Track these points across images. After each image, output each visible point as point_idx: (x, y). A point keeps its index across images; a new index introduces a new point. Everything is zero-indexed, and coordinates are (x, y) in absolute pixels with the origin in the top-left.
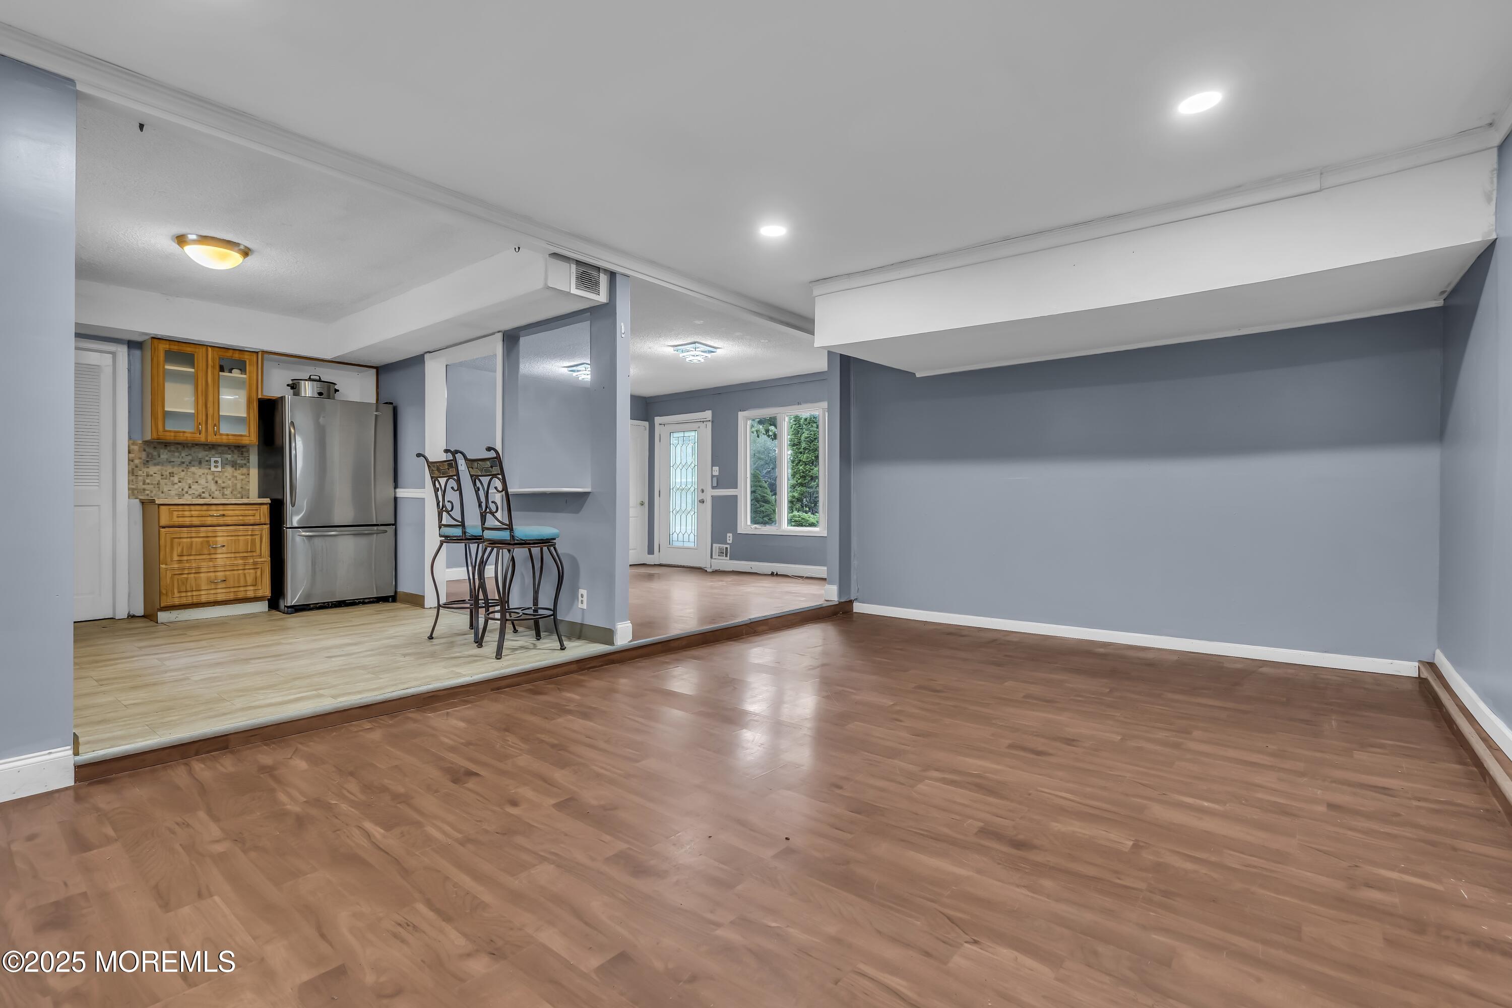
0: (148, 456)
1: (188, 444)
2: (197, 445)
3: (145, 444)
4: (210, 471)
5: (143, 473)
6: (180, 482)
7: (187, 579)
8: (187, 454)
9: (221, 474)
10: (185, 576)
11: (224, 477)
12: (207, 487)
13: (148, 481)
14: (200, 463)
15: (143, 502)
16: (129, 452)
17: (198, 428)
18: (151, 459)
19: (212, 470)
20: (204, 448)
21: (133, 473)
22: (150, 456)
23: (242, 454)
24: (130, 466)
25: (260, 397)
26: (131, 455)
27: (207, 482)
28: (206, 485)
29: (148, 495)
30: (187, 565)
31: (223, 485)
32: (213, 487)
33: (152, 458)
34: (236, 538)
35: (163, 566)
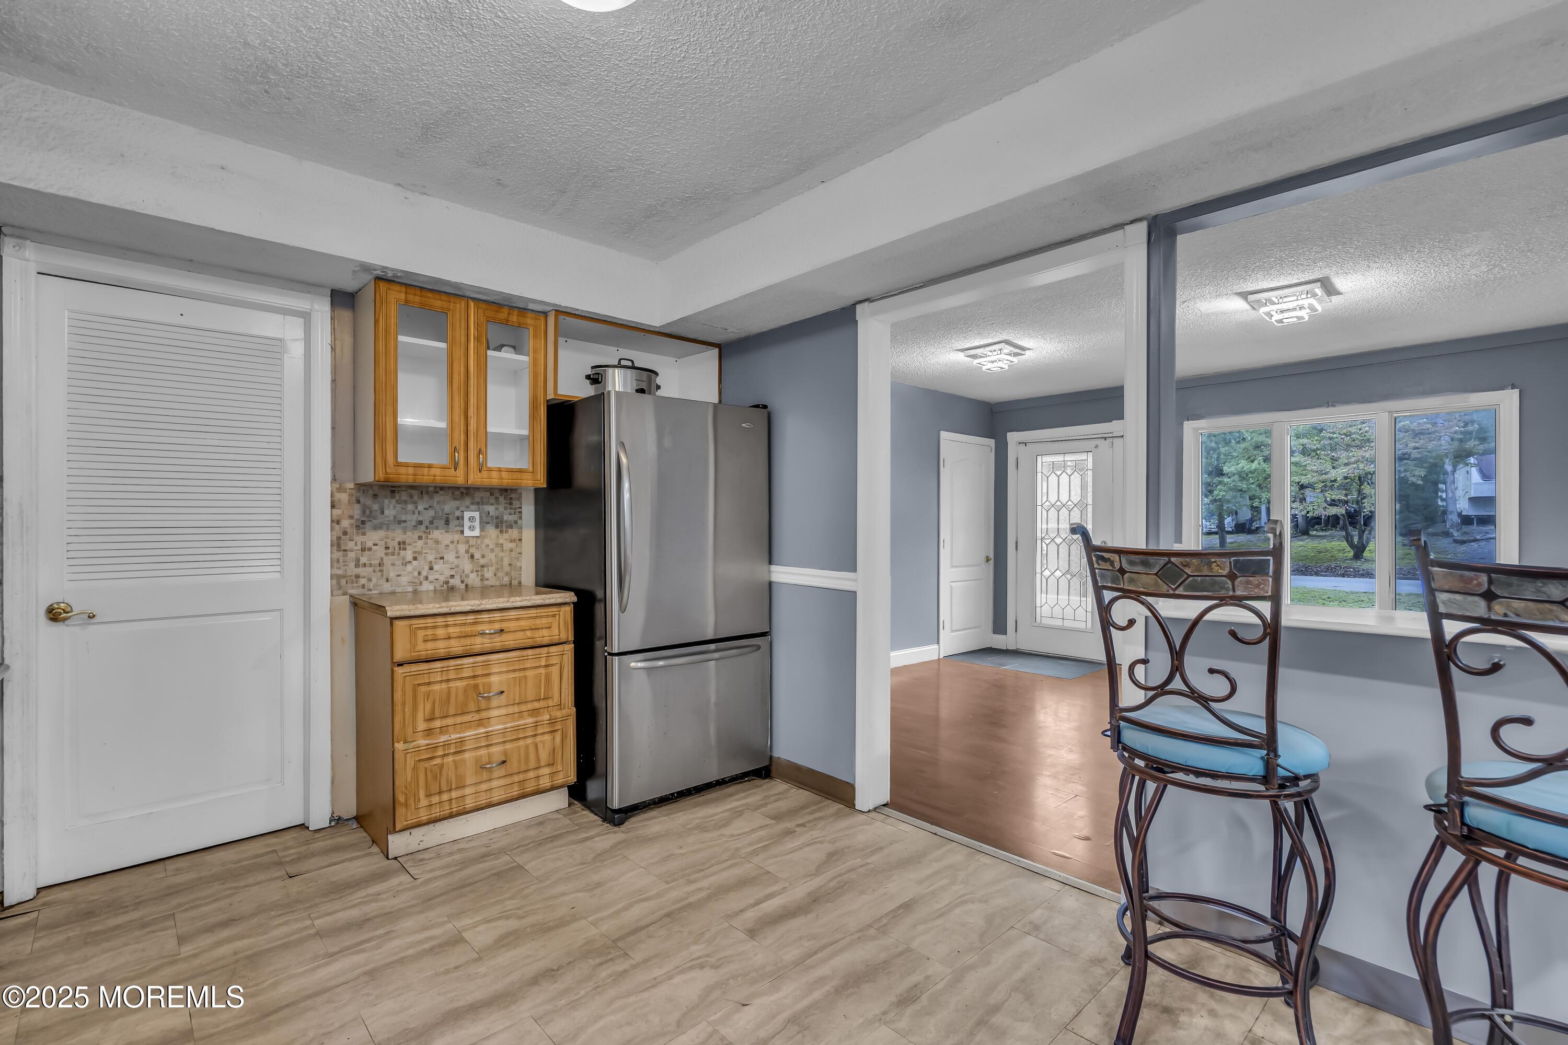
0: (364, 512)
1: (428, 487)
2: (442, 488)
3: (359, 490)
4: (462, 536)
5: (356, 544)
6: (415, 559)
7: (441, 766)
8: (427, 506)
9: (479, 541)
10: (438, 761)
11: (483, 546)
12: (457, 566)
13: (363, 560)
14: (447, 522)
15: (356, 604)
16: (333, 507)
17: (453, 456)
18: (368, 517)
19: (466, 535)
20: (453, 494)
21: (339, 545)
22: (368, 512)
23: (511, 504)
24: (334, 533)
25: (550, 396)
26: (337, 512)
27: (458, 557)
28: (456, 562)
29: (363, 586)
30: (443, 738)
31: (482, 561)
32: (467, 566)
33: (371, 516)
34: (522, 674)
35: (399, 746)
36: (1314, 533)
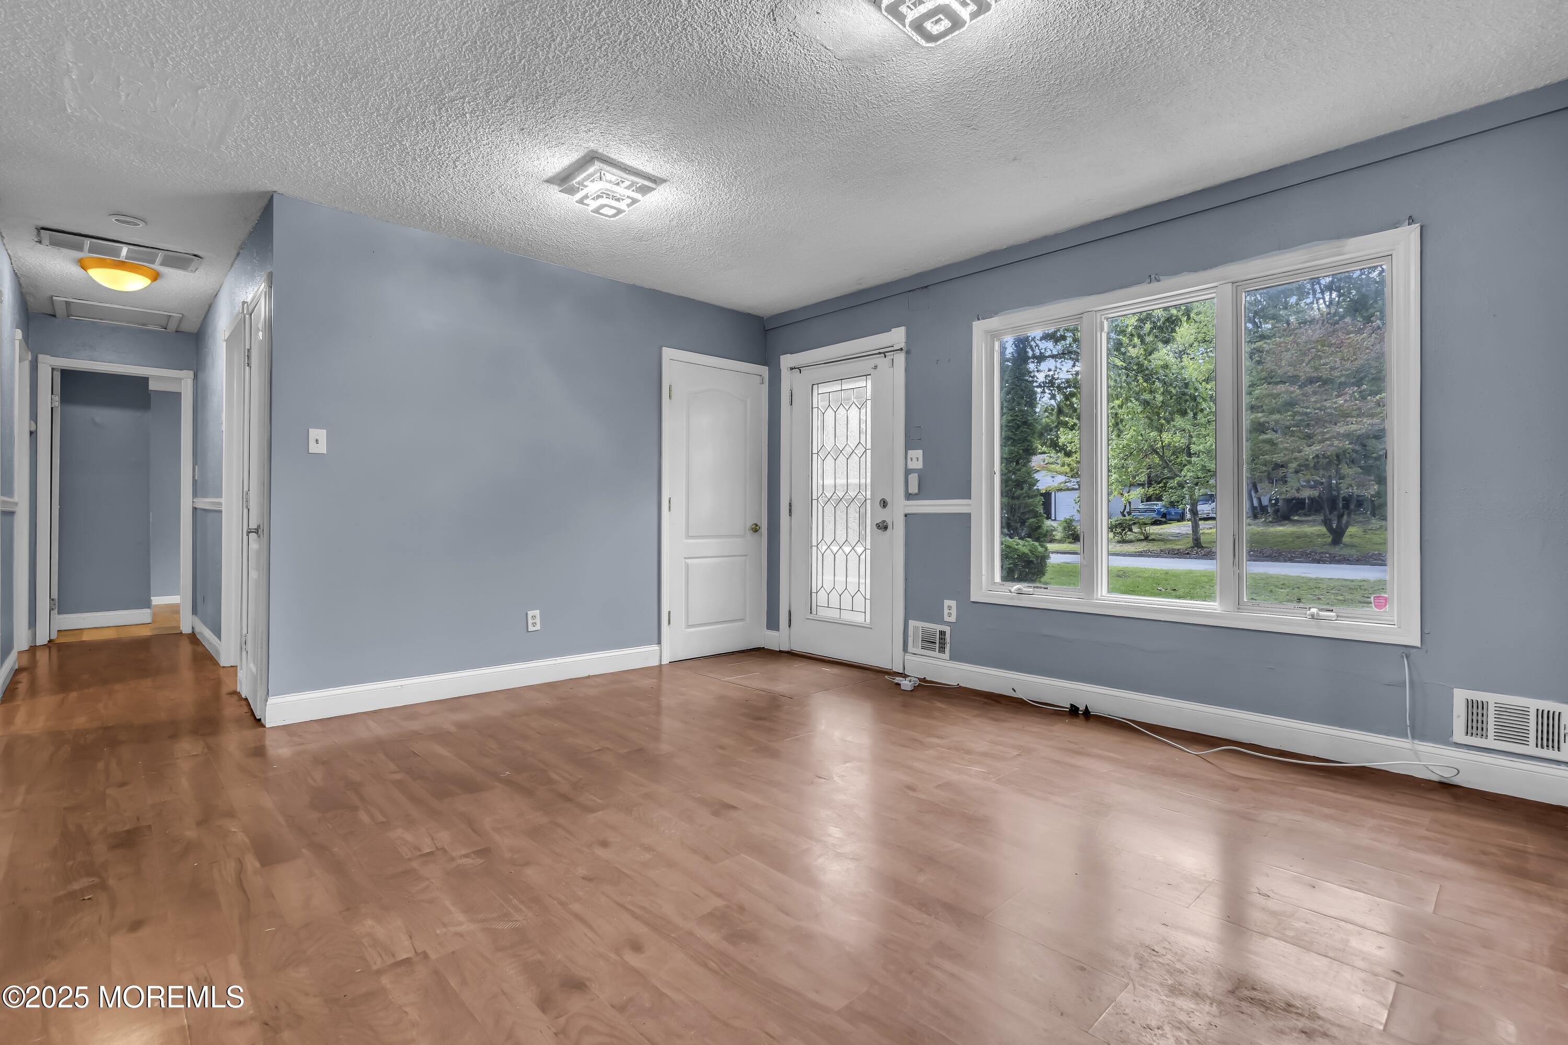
36: (1296, 518)
